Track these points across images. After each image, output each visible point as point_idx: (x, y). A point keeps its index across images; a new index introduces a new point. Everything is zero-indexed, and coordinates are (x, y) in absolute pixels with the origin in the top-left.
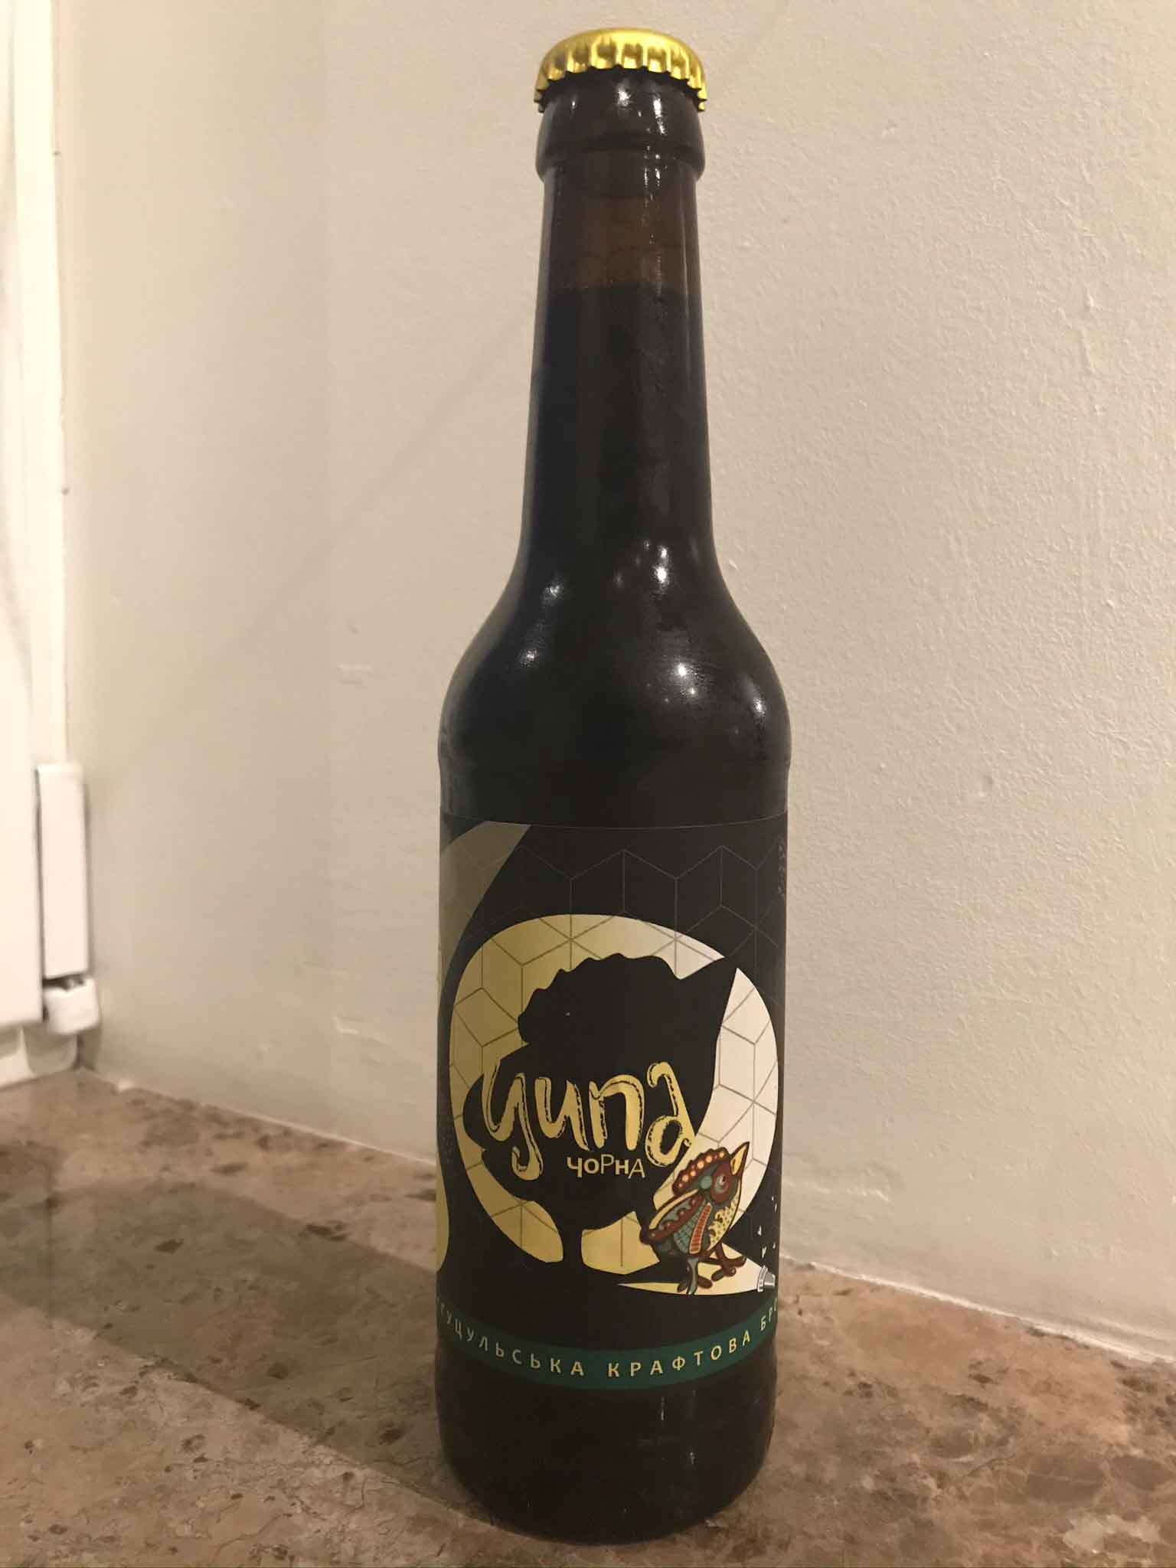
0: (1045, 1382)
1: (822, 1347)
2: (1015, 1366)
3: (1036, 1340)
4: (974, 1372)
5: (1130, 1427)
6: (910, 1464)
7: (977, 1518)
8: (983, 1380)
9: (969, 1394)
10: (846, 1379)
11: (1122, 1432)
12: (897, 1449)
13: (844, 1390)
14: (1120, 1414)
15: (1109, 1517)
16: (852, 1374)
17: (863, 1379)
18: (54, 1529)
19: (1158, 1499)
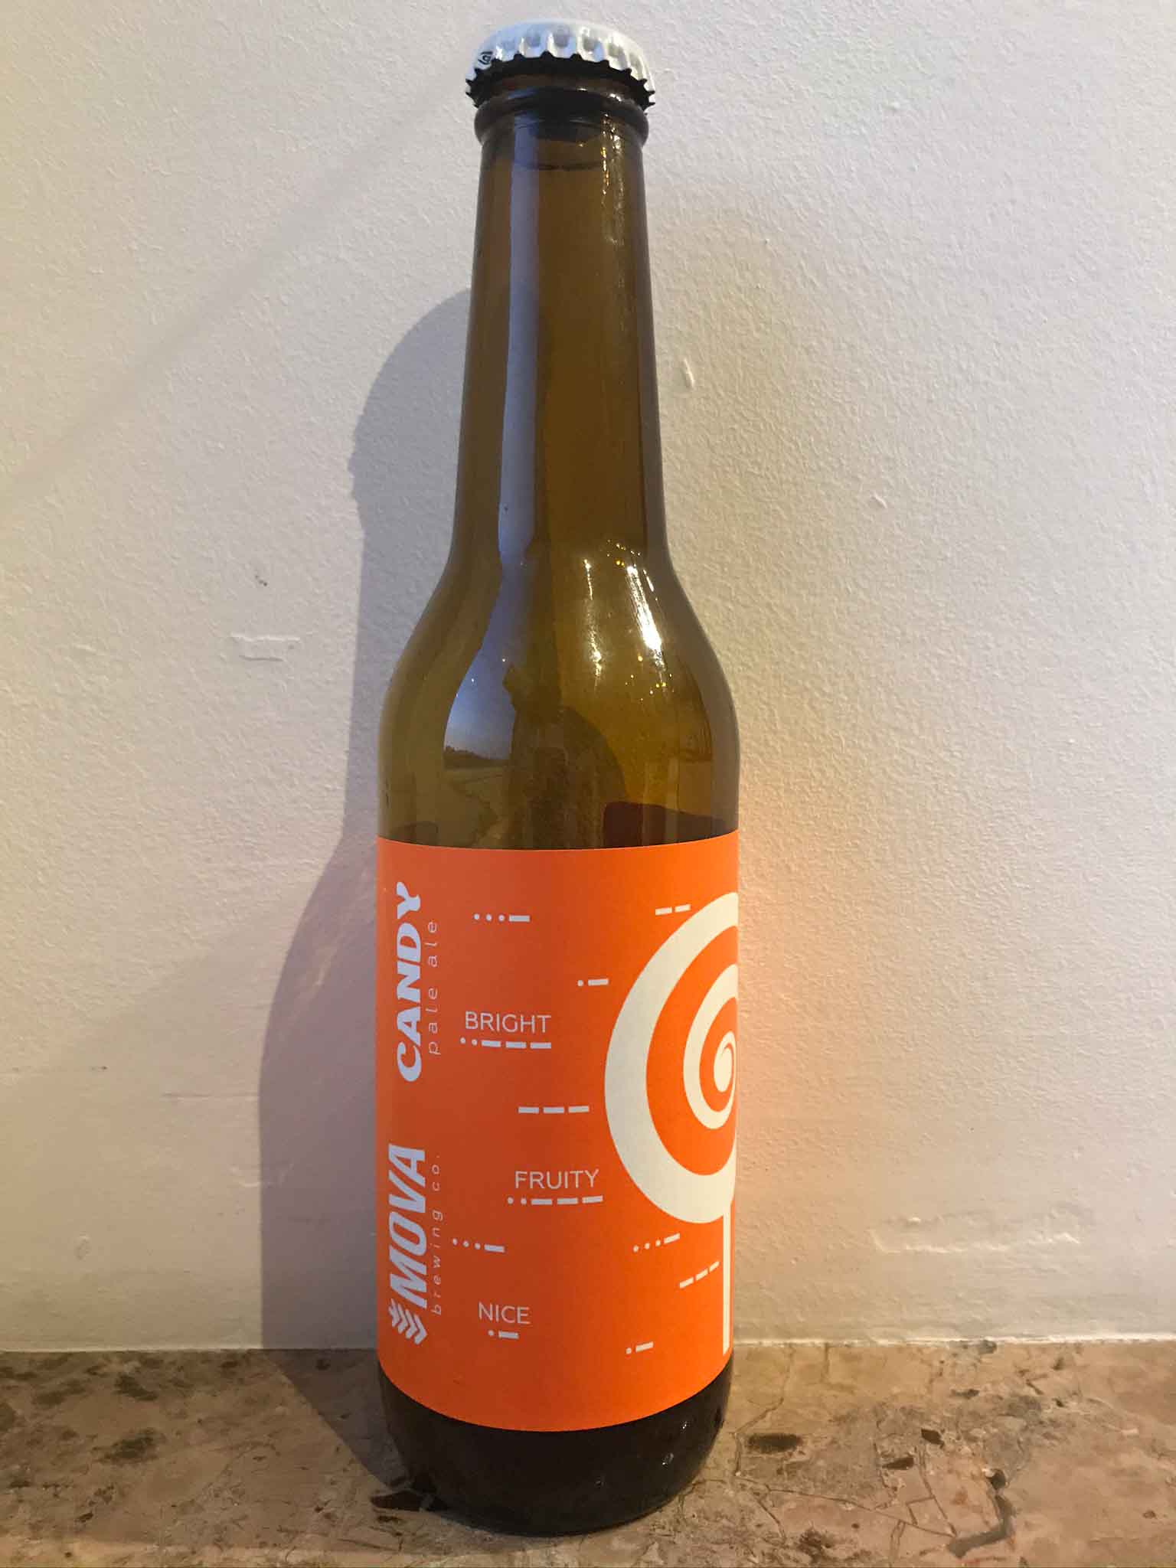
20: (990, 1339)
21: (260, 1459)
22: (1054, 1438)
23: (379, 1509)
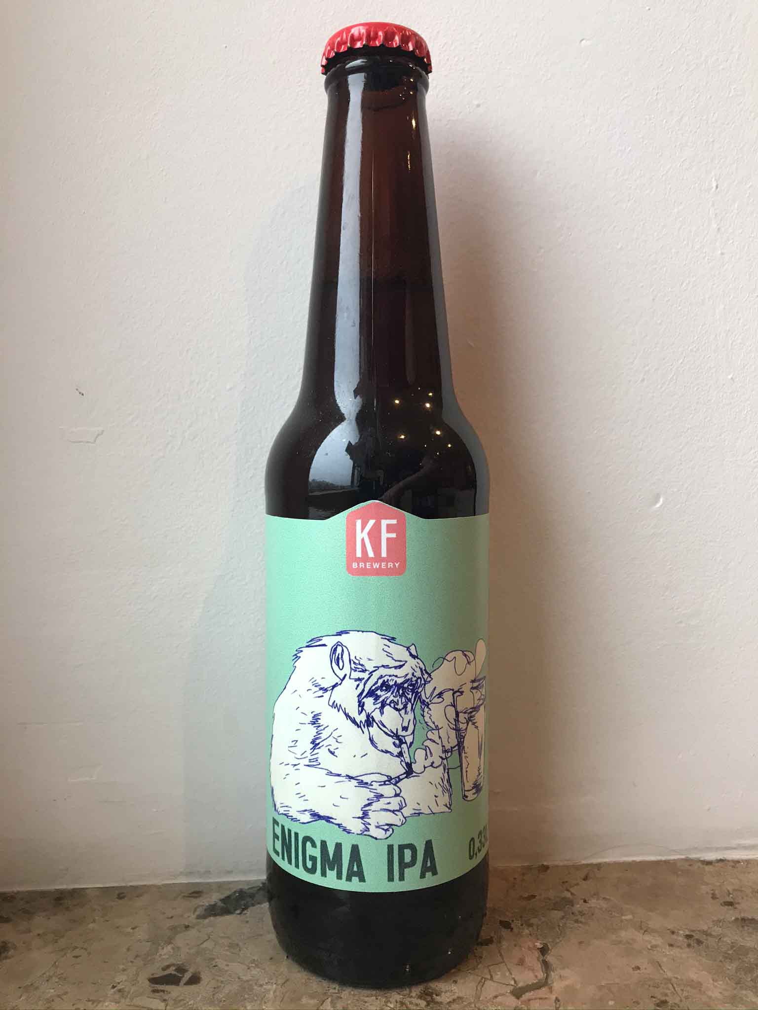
1: (631, 920)
8: (730, 904)
9: (739, 917)
10: (675, 937)
13: (685, 945)
16: (673, 933)
20: (545, 863)
21: (77, 957)
22: (581, 922)
23: (153, 985)
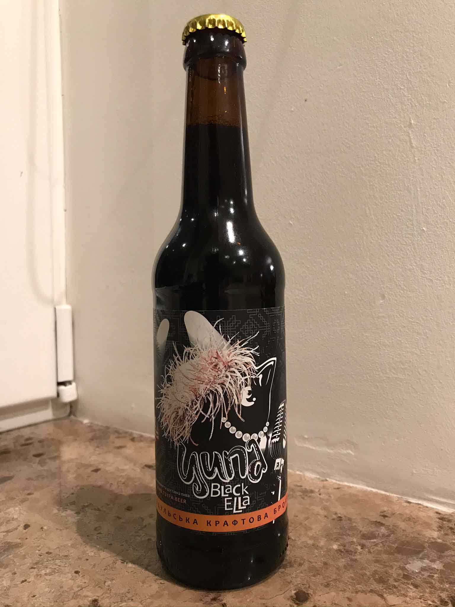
0: (409, 518)
2: (398, 513)
3: (408, 504)
4: (382, 514)
5: (438, 533)
6: (352, 542)
7: (374, 559)
11: (435, 534)
12: (348, 537)
14: (436, 529)
15: (424, 561)
17: (340, 515)
18: (47, 553)
19: (445, 556)
